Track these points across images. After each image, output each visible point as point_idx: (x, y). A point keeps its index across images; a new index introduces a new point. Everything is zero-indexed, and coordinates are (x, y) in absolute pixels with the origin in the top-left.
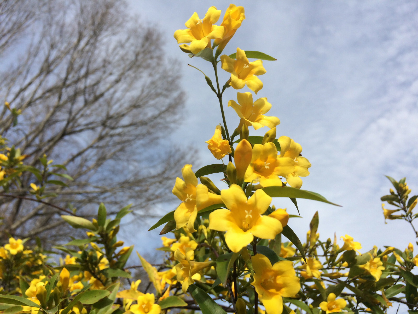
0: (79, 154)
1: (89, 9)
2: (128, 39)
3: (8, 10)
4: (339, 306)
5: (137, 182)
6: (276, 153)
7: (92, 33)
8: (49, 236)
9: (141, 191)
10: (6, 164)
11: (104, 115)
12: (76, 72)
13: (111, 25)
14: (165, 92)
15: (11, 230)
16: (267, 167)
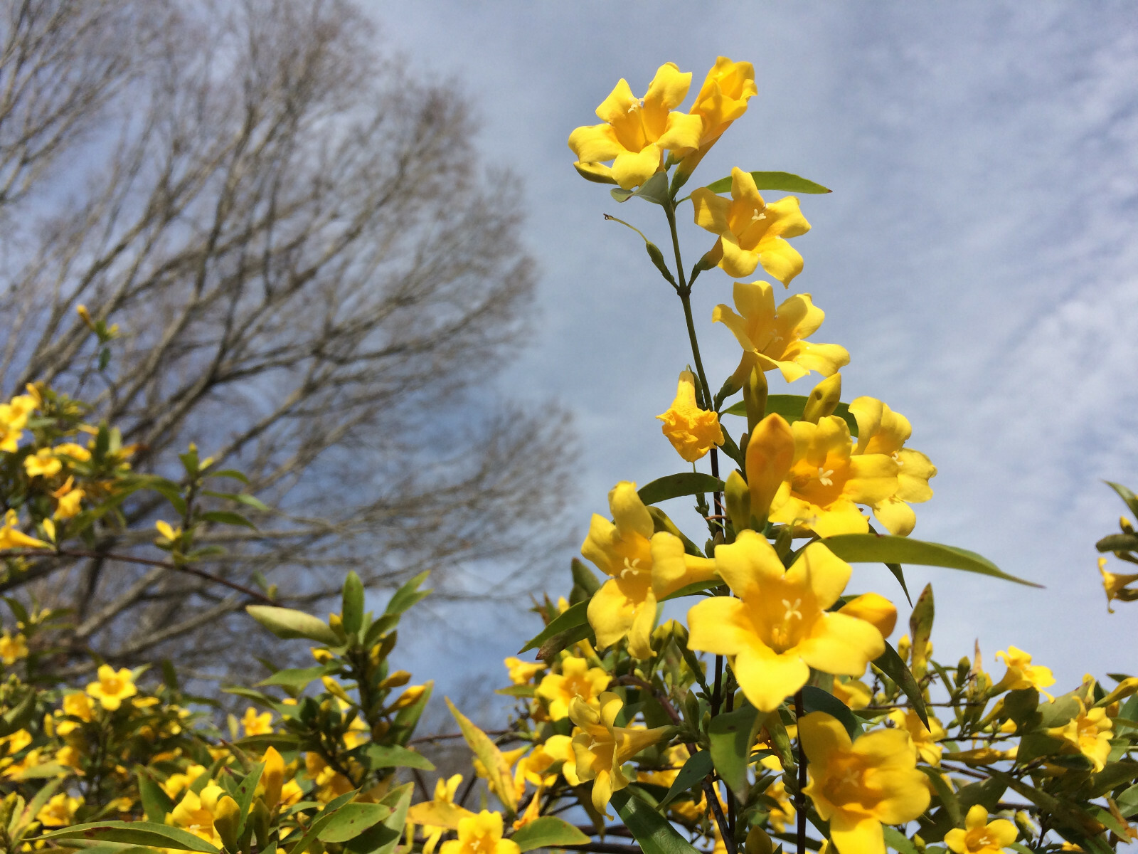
0: (254, 433)
1: (273, 43)
2: (379, 120)
3: (60, 54)
4: (998, 841)
5: (409, 506)
6: (848, 444)
7: (282, 108)
8: (176, 656)
9: (419, 530)
10: (85, 470)
11: (318, 325)
12: (242, 214)
13: (331, 86)
14: (478, 261)
15: (76, 640)
16: (826, 482)
